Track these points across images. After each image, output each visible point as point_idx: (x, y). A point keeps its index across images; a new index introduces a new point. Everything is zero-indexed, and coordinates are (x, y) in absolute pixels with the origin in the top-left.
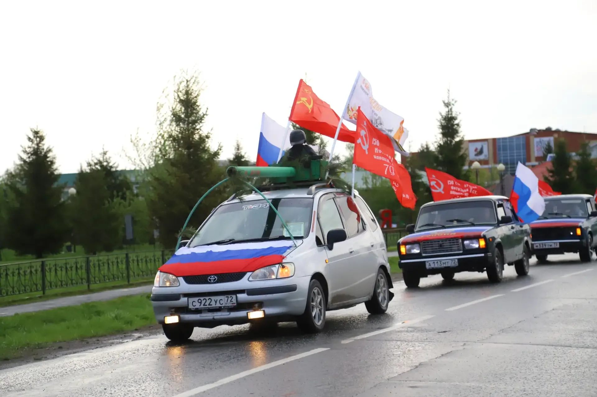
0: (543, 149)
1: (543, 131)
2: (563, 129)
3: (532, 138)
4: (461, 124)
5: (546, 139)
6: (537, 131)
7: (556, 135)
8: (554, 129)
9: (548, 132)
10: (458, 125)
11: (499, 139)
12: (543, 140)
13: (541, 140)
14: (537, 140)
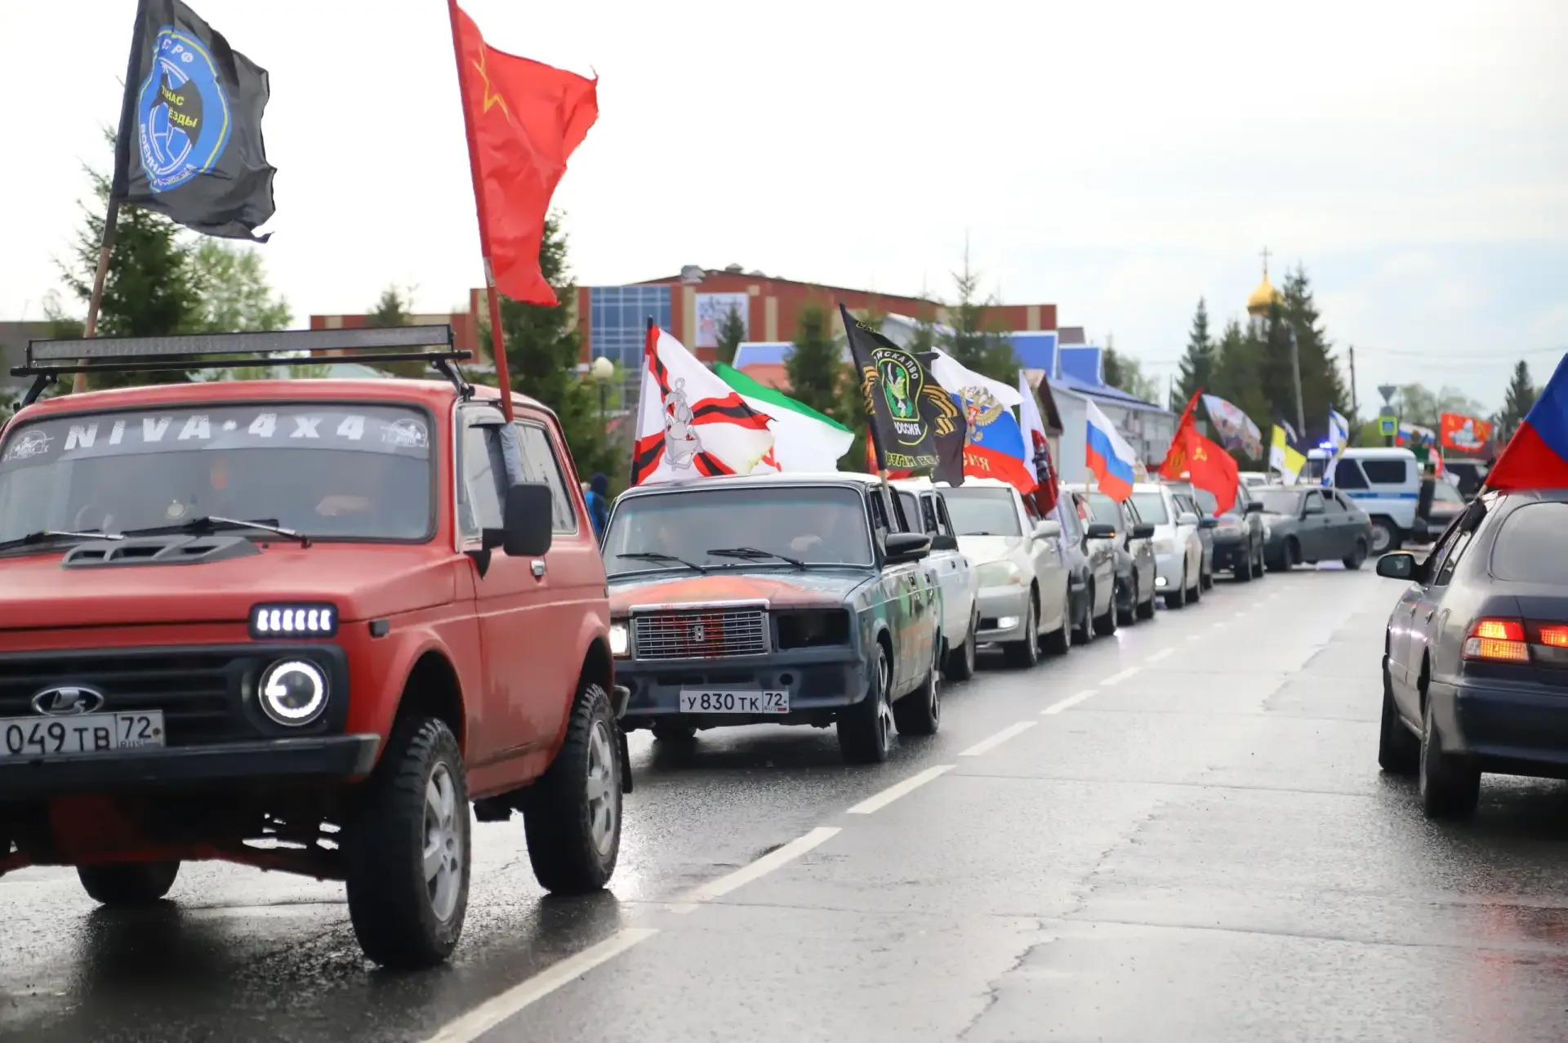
0: (717, 327)
1: (720, 272)
2: (770, 273)
3: (688, 292)
4: (568, 243)
5: (725, 298)
6: (703, 275)
7: (755, 290)
8: (747, 270)
9: (731, 279)
10: (559, 246)
11: (597, 290)
12: (719, 303)
13: (714, 301)
14: (702, 298)
